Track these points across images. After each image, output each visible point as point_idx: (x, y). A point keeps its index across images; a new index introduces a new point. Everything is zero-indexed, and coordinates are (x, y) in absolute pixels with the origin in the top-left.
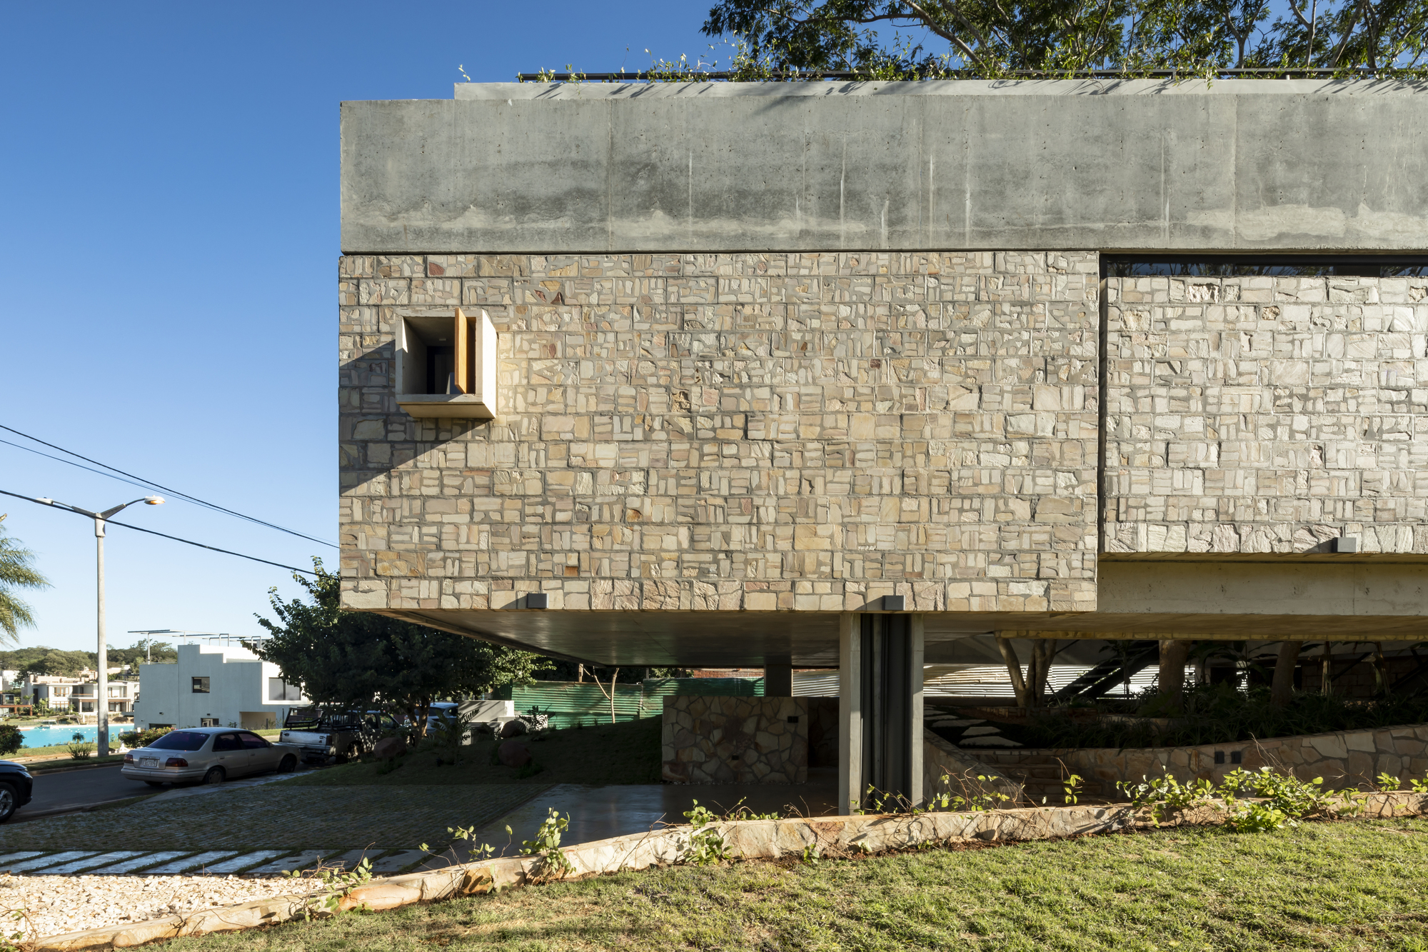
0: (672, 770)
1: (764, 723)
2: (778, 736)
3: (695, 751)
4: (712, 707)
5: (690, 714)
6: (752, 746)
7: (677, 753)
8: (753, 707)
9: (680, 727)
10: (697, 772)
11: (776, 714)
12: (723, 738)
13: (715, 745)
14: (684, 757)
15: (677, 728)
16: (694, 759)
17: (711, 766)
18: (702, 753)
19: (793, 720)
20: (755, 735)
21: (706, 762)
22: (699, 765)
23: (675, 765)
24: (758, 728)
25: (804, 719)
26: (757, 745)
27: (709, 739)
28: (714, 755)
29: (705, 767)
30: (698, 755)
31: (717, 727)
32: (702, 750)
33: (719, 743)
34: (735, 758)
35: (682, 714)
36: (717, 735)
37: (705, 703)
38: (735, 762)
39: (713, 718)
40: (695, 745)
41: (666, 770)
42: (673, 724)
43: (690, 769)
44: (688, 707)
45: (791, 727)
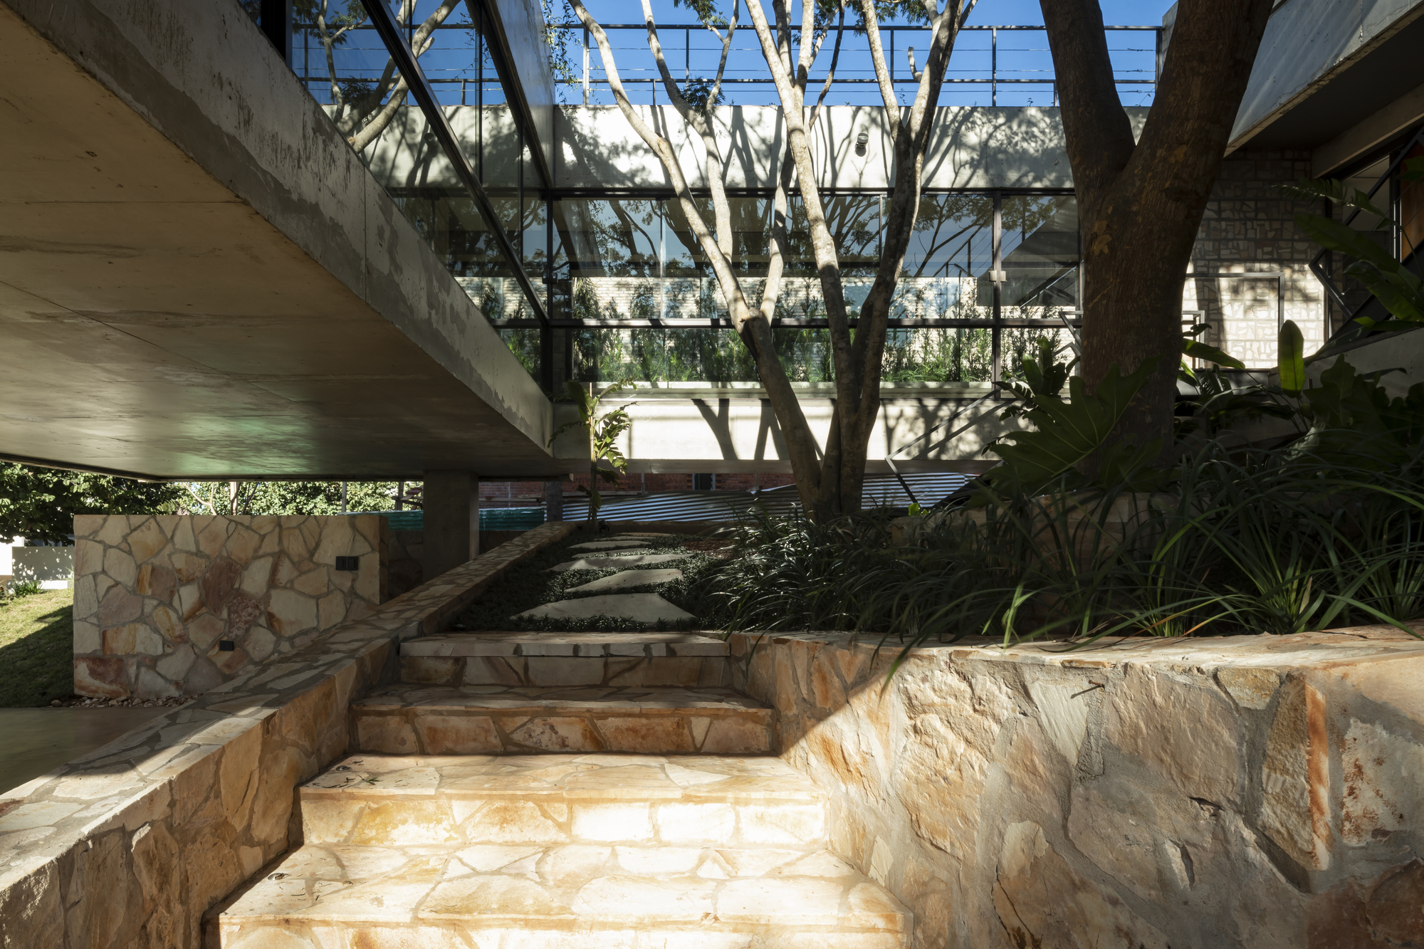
0: (93, 673)
1: (285, 572)
2: (317, 598)
3: (143, 631)
4: (177, 539)
5: (130, 553)
6: (262, 621)
7: (104, 636)
8: (263, 537)
9: (111, 582)
10: (147, 677)
11: (312, 554)
12: (201, 604)
13: (185, 620)
14: (119, 645)
15: (104, 583)
16: (139, 648)
17: (176, 665)
18: (156, 638)
19: (347, 564)
20: (267, 598)
21: (165, 655)
22: (152, 663)
23: (99, 661)
24: (273, 583)
25: (371, 562)
26: (271, 617)
27: (170, 605)
28: (183, 639)
29: (163, 666)
30: (145, 641)
31: (189, 581)
32: (156, 631)
33: (192, 615)
34: (226, 646)
35: (112, 553)
36: (188, 596)
37: (161, 531)
38: (227, 655)
39: (179, 562)
40: (143, 619)
41: (82, 672)
42: (95, 575)
43: (132, 670)
44: (125, 538)
45: (344, 579)
